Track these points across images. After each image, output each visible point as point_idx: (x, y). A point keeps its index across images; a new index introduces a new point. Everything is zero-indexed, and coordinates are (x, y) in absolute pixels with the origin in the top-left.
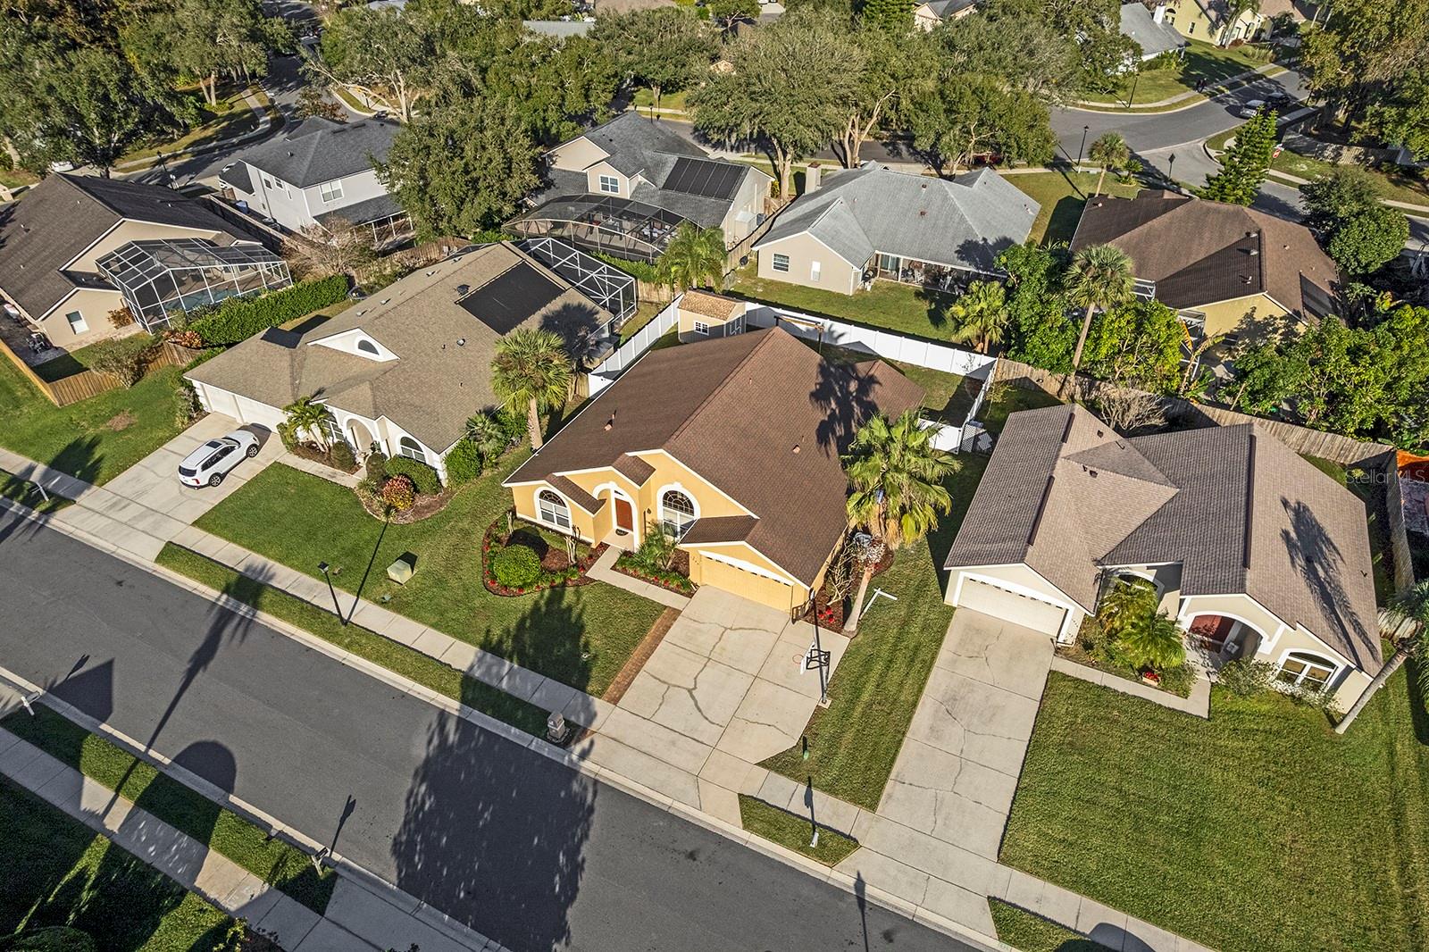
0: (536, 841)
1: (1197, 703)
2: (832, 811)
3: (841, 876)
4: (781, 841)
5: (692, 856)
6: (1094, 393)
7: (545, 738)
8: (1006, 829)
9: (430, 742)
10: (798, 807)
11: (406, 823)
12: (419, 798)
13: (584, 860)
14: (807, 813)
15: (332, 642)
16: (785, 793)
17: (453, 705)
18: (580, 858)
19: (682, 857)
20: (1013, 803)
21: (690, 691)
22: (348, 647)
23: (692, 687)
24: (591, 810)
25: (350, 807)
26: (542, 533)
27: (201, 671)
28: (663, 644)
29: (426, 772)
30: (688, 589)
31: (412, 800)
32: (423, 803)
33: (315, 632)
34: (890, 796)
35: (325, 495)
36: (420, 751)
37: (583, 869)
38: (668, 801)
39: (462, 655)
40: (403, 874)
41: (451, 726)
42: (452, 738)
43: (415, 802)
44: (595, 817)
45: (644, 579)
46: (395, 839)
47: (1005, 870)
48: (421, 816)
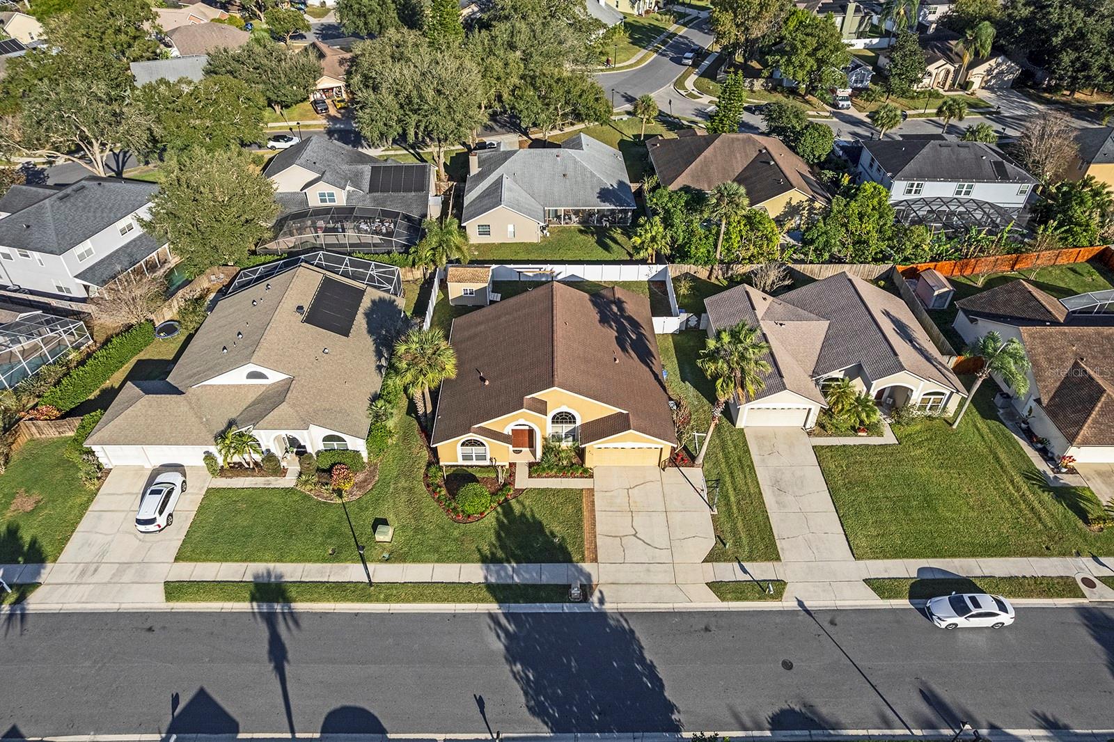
0: (615, 664)
1: (889, 438)
2: (760, 570)
3: (788, 603)
4: (746, 599)
5: (707, 629)
6: (730, 272)
7: (570, 602)
8: (848, 542)
9: (498, 636)
10: (741, 577)
11: (526, 694)
12: (522, 673)
13: (651, 662)
14: (748, 578)
15: (371, 601)
16: (728, 572)
17: (494, 607)
18: (648, 662)
19: (702, 632)
20: (842, 526)
21: (635, 535)
22: (386, 600)
23: (635, 532)
24: (632, 632)
25: (480, 702)
26: (470, 470)
27: (286, 664)
28: (597, 514)
29: (512, 655)
30: (587, 474)
31: (518, 677)
32: (527, 676)
33: (352, 601)
34: (782, 549)
35: (276, 500)
36: (498, 646)
37: (655, 667)
38: (670, 605)
39: (474, 573)
40: (550, 724)
41: (503, 621)
42: (511, 628)
43: (521, 678)
44: (637, 634)
45: (555, 477)
46: (527, 706)
47: (861, 563)
48: (532, 684)
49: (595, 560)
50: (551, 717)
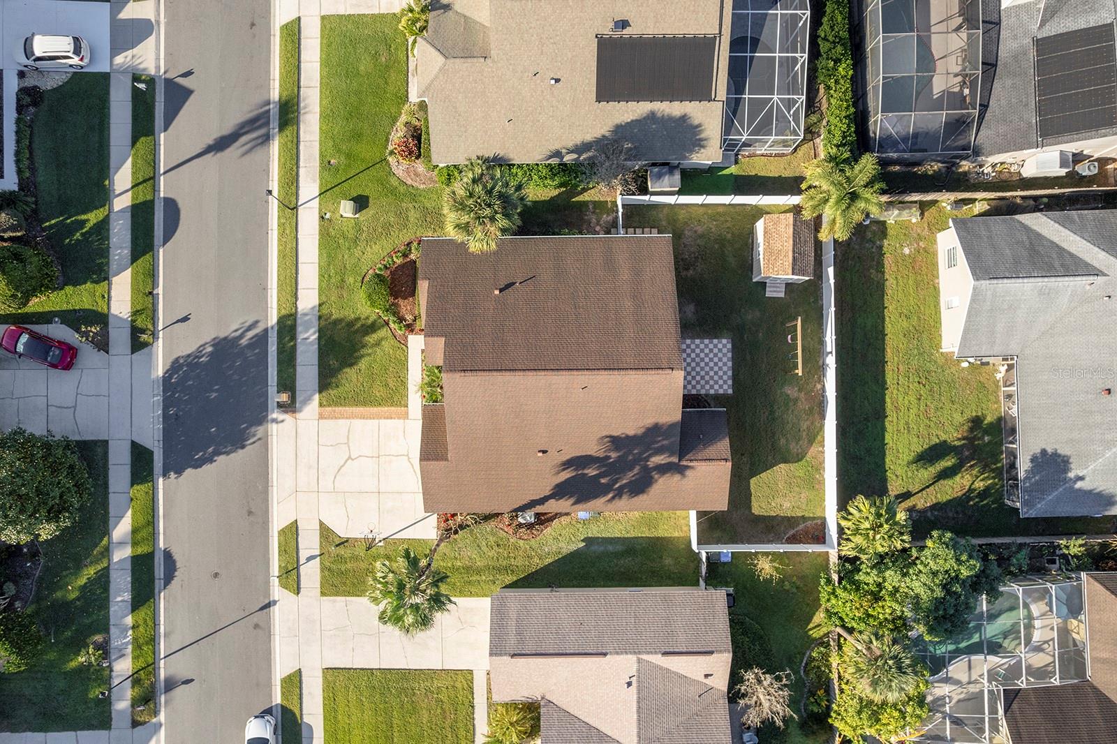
0: (213, 430)
2: (311, 573)
3: (277, 591)
5: (250, 513)
8: (342, 669)
9: (236, 331)
10: (303, 555)
11: (189, 356)
12: (204, 352)
13: (215, 461)
14: (302, 560)
15: (279, 212)
16: (309, 544)
17: (273, 318)
18: (215, 458)
19: (248, 508)
20: (361, 669)
21: (350, 458)
23: (353, 458)
24: (243, 447)
25: (185, 319)
28: (376, 421)
29: (219, 343)
31: (201, 349)
32: (203, 356)
34: (335, 601)
36: (228, 330)
37: (211, 463)
38: (275, 484)
39: (308, 299)
41: (256, 330)
42: (245, 340)
43: (201, 351)
44: (240, 451)
46: (179, 357)
47: (319, 673)
48: (196, 360)
49: (321, 417)
50: (171, 377)
